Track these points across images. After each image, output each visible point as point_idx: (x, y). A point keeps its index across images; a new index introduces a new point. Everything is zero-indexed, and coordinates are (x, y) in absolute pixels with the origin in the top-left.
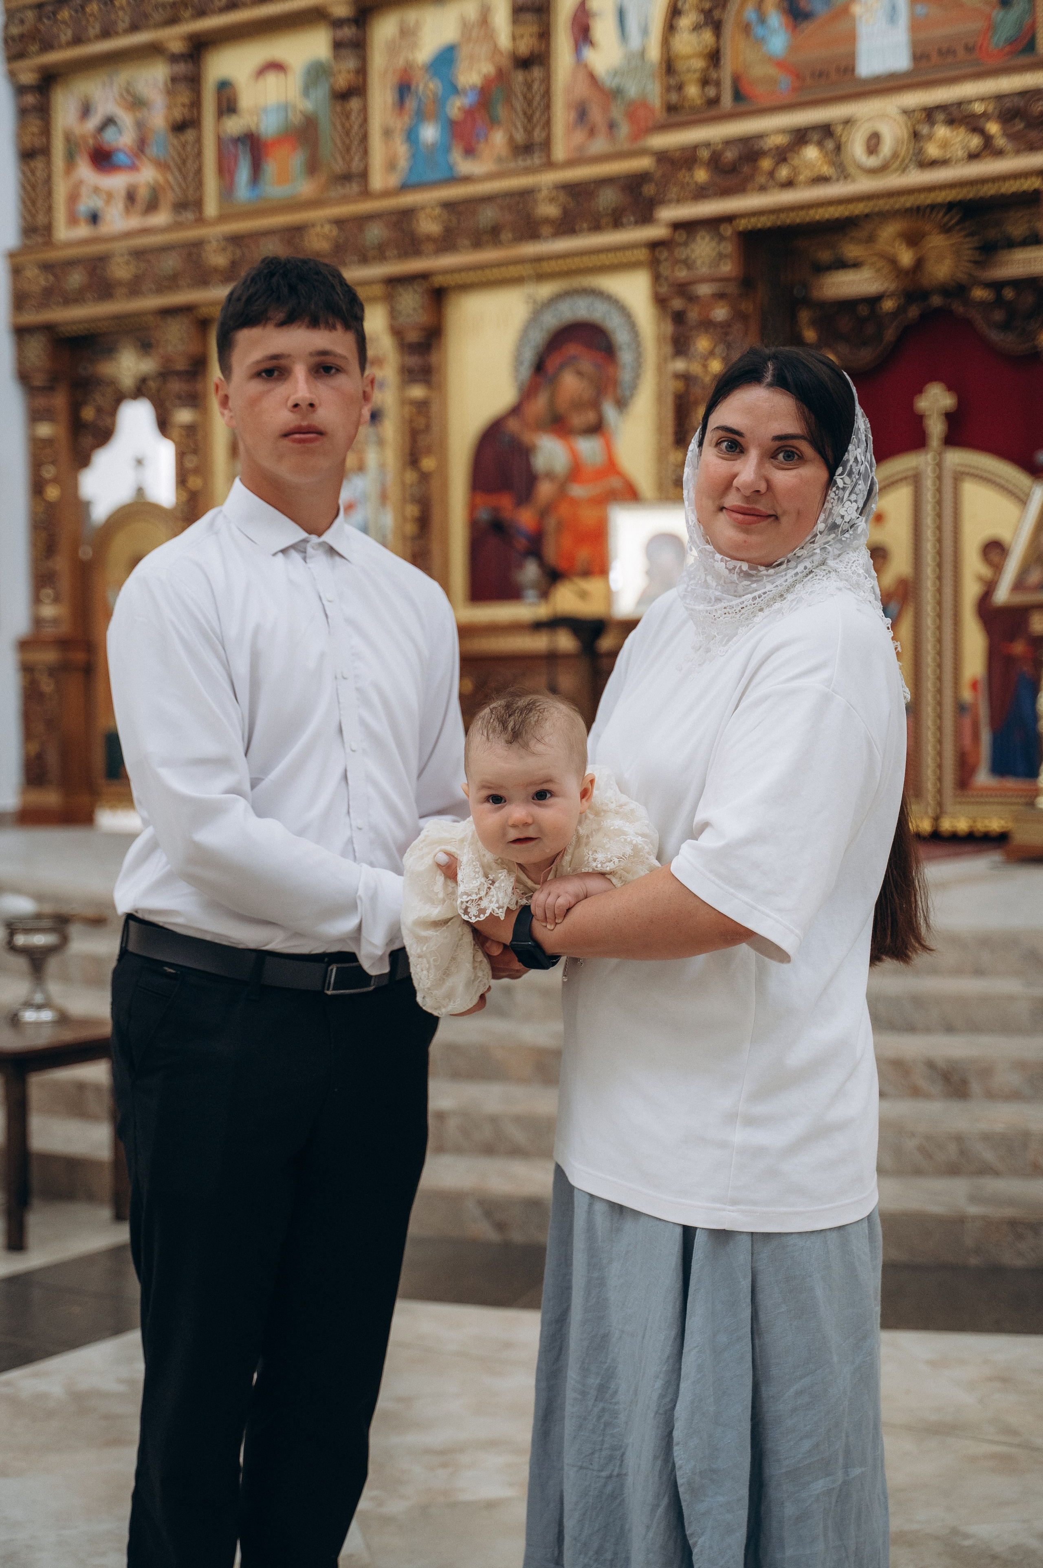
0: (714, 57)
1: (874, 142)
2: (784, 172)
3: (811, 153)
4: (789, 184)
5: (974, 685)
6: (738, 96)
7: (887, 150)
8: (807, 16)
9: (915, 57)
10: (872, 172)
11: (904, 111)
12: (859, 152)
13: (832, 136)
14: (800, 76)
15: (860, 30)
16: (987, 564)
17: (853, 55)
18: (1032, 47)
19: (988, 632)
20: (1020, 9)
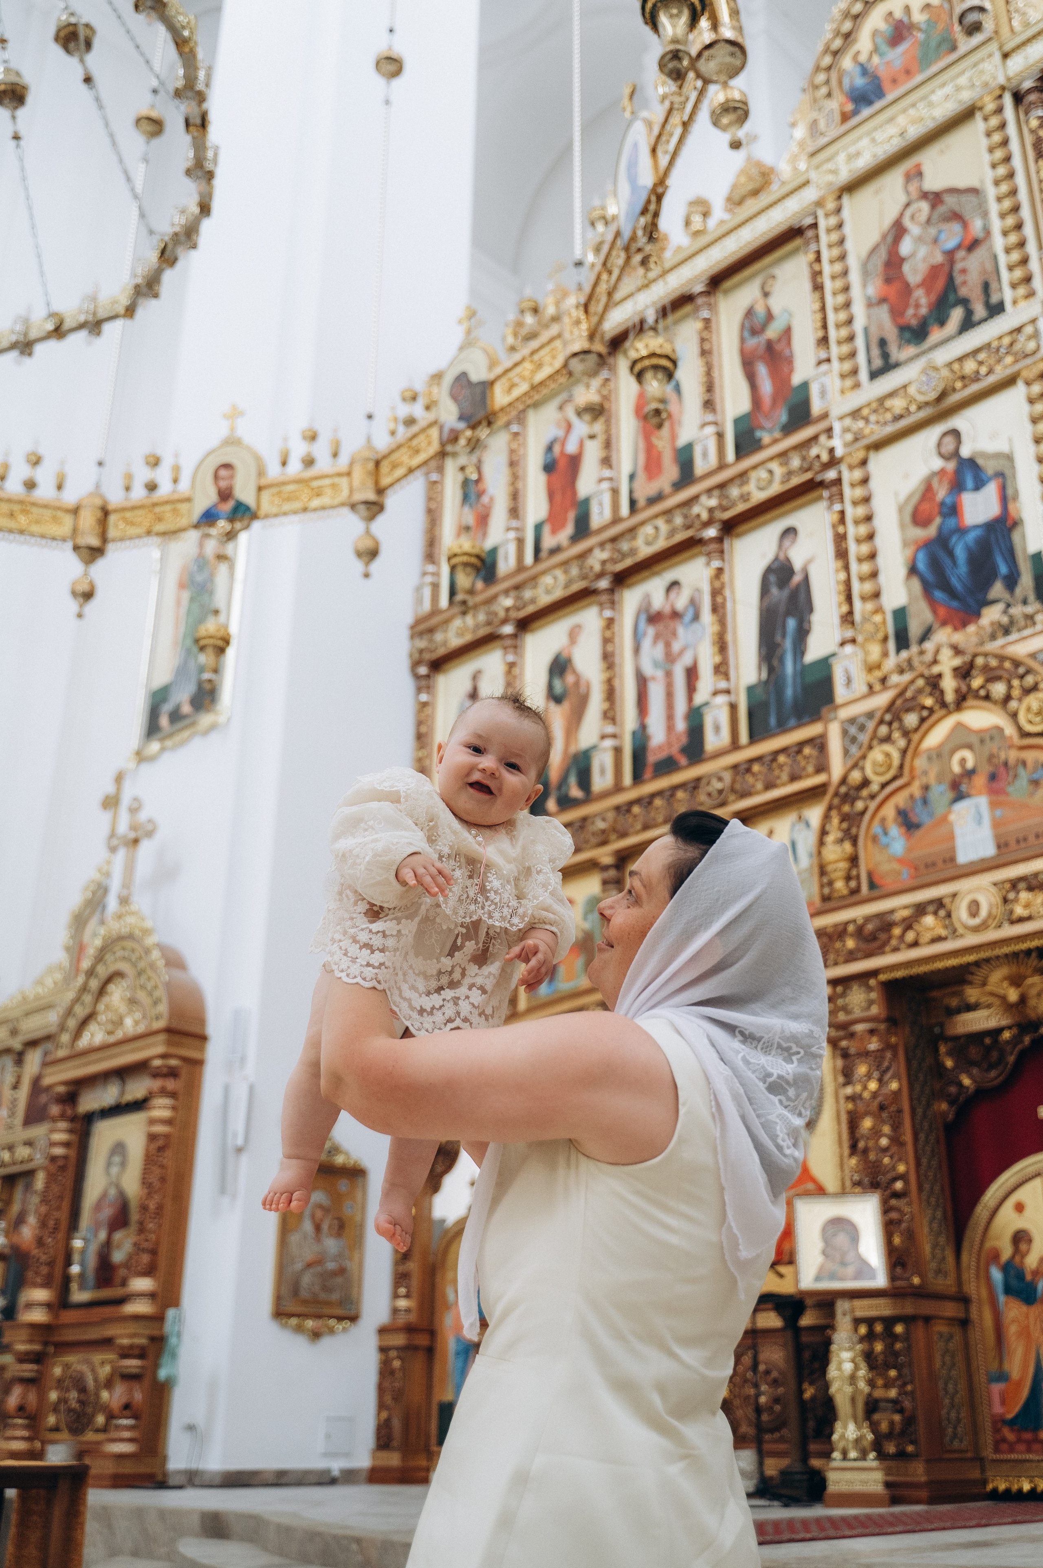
0: (854, 860)
1: (974, 908)
2: (910, 936)
3: (929, 920)
4: (915, 944)
6: (872, 885)
7: (984, 912)
8: (917, 826)
9: (999, 847)
10: (976, 930)
11: (994, 884)
12: (963, 916)
13: (944, 906)
14: (916, 869)
15: (958, 832)
17: (954, 849)
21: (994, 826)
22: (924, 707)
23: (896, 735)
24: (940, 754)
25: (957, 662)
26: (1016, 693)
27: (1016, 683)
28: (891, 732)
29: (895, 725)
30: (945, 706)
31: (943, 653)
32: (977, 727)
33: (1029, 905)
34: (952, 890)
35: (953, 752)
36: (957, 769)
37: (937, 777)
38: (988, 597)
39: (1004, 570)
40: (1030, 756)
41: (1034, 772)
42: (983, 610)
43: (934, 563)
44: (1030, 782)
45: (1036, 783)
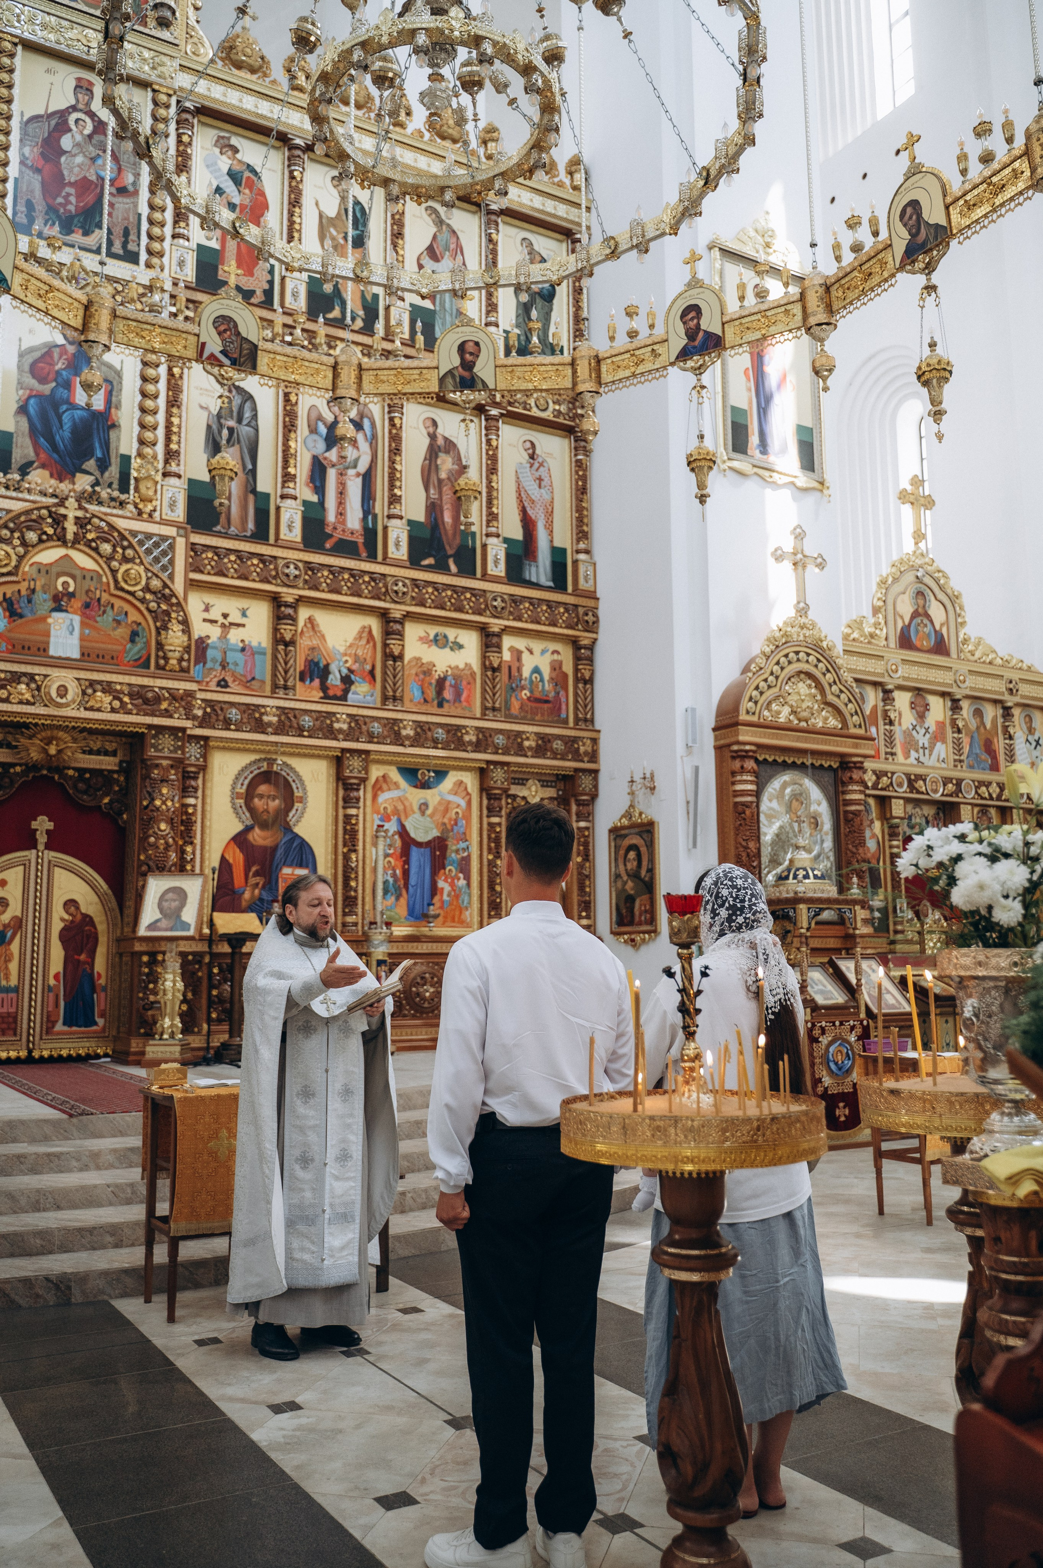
3: (22, 687)
4: (6, 701)
5: (56, 977)
7: (70, 697)
8: (21, 616)
9: (83, 654)
10: (59, 706)
11: (78, 679)
12: (54, 694)
13: (36, 681)
14: (14, 646)
15: (53, 632)
16: (67, 912)
17: (48, 643)
18: (147, 665)
19: (65, 948)
20: (139, 646)
21: (82, 639)
22: (45, 533)
23: (16, 542)
24: (44, 569)
25: (80, 514)
26: (118, 556)
27: (119, 550)
28: (12, 537)
29: (16, 535)
30: (62, 540)
31: (71, 503)
32: (82, 565)
33: (101, 701)
34: (44, 672)
35: (59, 575)
36: (60, 588)
37: (43, 587)
38: (84, 467)
39: (99, 454)
40: (118, 603)
41: (118, 614)
42: (78, 475)
43: (43, 415)
44: (114, 620)
45: (118, 622)
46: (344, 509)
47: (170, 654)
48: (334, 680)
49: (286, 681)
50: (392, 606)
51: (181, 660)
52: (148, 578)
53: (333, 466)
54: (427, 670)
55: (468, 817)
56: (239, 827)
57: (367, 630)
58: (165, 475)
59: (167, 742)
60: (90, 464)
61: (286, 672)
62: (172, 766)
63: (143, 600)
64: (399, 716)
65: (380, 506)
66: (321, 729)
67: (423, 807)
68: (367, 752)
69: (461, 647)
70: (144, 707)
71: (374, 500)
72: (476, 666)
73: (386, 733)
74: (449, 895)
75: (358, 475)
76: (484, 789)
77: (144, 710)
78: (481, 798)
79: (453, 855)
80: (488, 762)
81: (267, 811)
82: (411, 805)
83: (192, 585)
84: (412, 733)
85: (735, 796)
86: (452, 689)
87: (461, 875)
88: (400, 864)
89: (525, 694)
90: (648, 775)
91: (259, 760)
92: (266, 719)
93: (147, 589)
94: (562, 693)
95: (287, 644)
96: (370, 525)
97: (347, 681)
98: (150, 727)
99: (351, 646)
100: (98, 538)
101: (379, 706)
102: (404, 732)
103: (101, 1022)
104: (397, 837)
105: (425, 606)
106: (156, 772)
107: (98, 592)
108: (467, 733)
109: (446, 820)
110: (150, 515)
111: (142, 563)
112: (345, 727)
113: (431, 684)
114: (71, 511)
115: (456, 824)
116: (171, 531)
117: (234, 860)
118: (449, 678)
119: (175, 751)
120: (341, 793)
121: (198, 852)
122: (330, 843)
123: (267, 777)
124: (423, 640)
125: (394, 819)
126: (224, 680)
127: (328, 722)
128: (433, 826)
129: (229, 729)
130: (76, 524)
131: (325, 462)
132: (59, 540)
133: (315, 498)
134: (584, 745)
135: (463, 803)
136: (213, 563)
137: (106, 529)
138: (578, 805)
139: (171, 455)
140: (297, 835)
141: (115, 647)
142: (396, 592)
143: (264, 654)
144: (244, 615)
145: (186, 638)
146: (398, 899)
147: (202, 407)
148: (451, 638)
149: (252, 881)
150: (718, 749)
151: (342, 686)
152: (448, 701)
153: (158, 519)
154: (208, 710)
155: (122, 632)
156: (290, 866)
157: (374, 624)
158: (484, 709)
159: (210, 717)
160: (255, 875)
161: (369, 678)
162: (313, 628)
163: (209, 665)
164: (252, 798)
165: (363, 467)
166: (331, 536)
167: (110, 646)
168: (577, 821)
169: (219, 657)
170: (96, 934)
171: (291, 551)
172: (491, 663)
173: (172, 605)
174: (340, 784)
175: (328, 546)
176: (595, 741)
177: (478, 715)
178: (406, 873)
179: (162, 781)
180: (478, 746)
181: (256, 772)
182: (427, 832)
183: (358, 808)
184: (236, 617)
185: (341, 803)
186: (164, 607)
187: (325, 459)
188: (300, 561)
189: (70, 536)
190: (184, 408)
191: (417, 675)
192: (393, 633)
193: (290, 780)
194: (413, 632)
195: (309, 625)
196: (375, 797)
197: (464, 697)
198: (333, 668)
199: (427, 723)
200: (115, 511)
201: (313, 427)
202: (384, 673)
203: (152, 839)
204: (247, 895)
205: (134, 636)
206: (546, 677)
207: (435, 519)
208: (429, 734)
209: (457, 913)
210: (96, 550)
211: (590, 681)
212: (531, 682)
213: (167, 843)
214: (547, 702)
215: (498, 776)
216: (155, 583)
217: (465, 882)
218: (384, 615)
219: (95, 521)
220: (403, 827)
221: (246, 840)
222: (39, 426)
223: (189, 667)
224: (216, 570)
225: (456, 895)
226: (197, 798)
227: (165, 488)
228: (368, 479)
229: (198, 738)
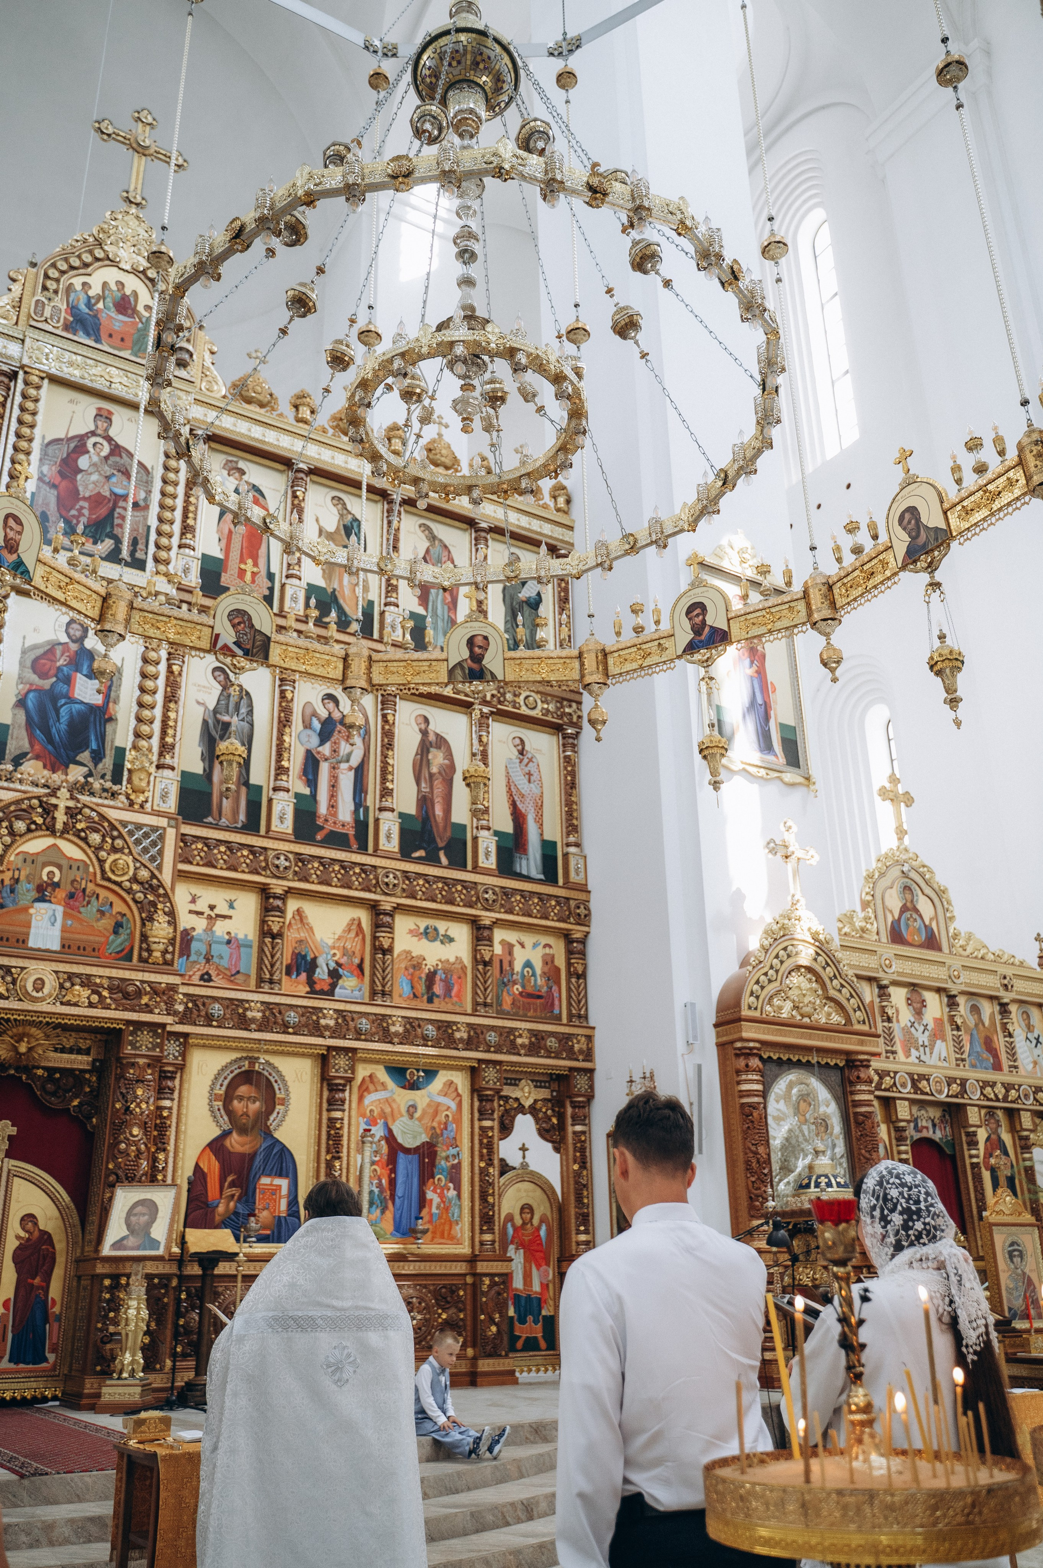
7: (46, 991)
9: (63, 946)
10: (35, 1000)
11: (56, 972)
12: (30, 988)
13: (12, 974)
15: (33, 923)
16: (23, 1229)
17: (28, 934)
18: (129, 958)
19: (18, 1271)
20: (123, 937)
21: (64, 930)
22: (34, 822)
24: (30, 859)
25: (71, 804)
26: (107, 846)
27: (109, 840)
30: (51, 830)
31: (64, 793)
32: (69, 855)
33: (79, 996)
34: (21, 965)
35: (45, 865)
36: (45, 878)
37: (27, 877)
38: (78, 758)
39: (94, 746)
40: (103, 893)
41: (103, 905)
42: (71, 766)
43: (42, 709)
44: (98, 910)
45: (102, 913)
46: (336, 801)
47: (154, 946)
48: (322, 973)
49: (272, 975)
50: (383, 898)
51: (165, 952)
52: (136, 869)
53: (326, 760)
54: (416, 964)
55: (458, 1120)
56: (216, 1132)
57: (356, 922)
58: (158, 767)
59: (145, 1039)
60: (85, 756)
61: (272, 966)
62: (149, 1065)
63: (129, 891)
64: (388, 1011)
65: (372, 799)
66: (306, 1025)
67: (411, 1109)
68: (354, 1050)
69: (451, 940)
70: (124, 1001)
71: (366, 793)
72: (467, 960)
73: (374, 1030)
74: (438, 1208)
75: (350, 768)
76: (475, 1090)
77: (123, 1005)
78: (472, 1099)
79: (443, 1162)
80: (480, 1061)
81: (246, 1114)
82: (399, 1107)
83: (181, 875)
84: (401, 1030)
85: (741, 1097)
86: (442, 984)
87: (451, 1185)
88: (386, 1172)
89: (517, 989)
90: (648, 1075)
91: (240, 1059)
92: (249, 1014)
93: (134, 879)
94: (555, 988)
95: (274, 937)
96: (362, 818)
97: (335, 975)
98: (128, 1022)
99: (339, 939)
100: (88, 828)
101: (367, 1001)
102: (393, 1029)
103: (51, 1357)
104: (383, 1142)
105: (416, 898)
106: (132, 1071)
107: (84, 882)
108: (458, 1030)
109: (435, 1124)
110: (142, 806)
111: (131, 853)
112: (332, 1023)
113: (420, 978)
114: (63, 801)
115: (446, 1129)
116: (163, 822)
117: (209, 1168)
118: (439, 972)
119: (153, 1049)
120: (326, 1094)
121: (171, 1160)
122: (313, 1149)
123: (248, 1076)
124: (413, 933)
125: (381, 1122)
126: (207, 973)
127: (315, 1018)
128: (421, 1130)
129: (211, 1026)
130: (66, 814)
131: (318, 756)
132: (47, 829)
133: (307, 791)
134: (578, 1042)
135: (453, 1105)
136: (202, 854)
137: (97, 819)
138: (574, 1107)
139: (166, 748)
140: (278, 1141)
141: (97, 939)
142: (387, 884)
143: (251, 947)
144: (231, 906)
145: (171, 930)
146: (383, 1212)
147: (198, 703)
148: (442, 931)
149: (228, 1192)
150: (721, 1046)
151: (329, 981)
152: (438, 996)
153: (149, 810)
154: (190, 1005)
155: (106, 923)
156: (269, 1175)
157: (364, 916)
158: (476, 1004)
159: (191, 1013)
160: (230, 1186)
161: (356, 972)
162: (301, 920)
163: (193, 958)
164: (231, 1101)
165: (355, 761)
166: (322, 828)
167: (91, 938)
168: (573, 1125)
169: (204, 950)
170: (54, 1254)
171: (281, 843)
172: (482, 957)
173: (159, 896)
174: (325, 1085)
175: (319, 837)
176: (589, 1038)
177: (469, 1011)
178: (392, 1183)
179: (137, 1081)
180: (470, 1044)
181: (236, 1072)
182: (415, 1137)
183: (343, 1111)
184: (222, 909)
185: (325, 1105)
186: (151, 898)
187: (319, 753)
188: (291, 852)
189: (59, 826)
190: (181, 703)
191: (406, 969)
192: (383, 925)
193: (273, 1080)
194: (403, 924)
195: (297, 917)
196: (361, 1098)
197: (453, 993)
198: (321, 961)
199: (417, 1019)
200: (106, 802)
201: (307, 723)
202: (373, 967)
203: (123, 1146)
204: (221, 1209)
205: (118, 927)
206: (538, 972)
207: (426, 812)
208: (419, 1030)
209: (447, 1228)
210: (85, 840)
211: (582, 976)
212: (523, 976)
213: (138, 1150)
214: (539, 997)
215: (490, 1075)
216: (144, 874)
217: (455, 1193)
218: (374, 908)
219: (87, 811)
220: (390, 1131)
221: (223, 1145)
222: (36, 719)
223: (173, 959)
224: (205, 861)
225: (446, 1207)
226: (172, 1100)
227: (158, 780)
228: (360, 772)
229: (177, 1035)
